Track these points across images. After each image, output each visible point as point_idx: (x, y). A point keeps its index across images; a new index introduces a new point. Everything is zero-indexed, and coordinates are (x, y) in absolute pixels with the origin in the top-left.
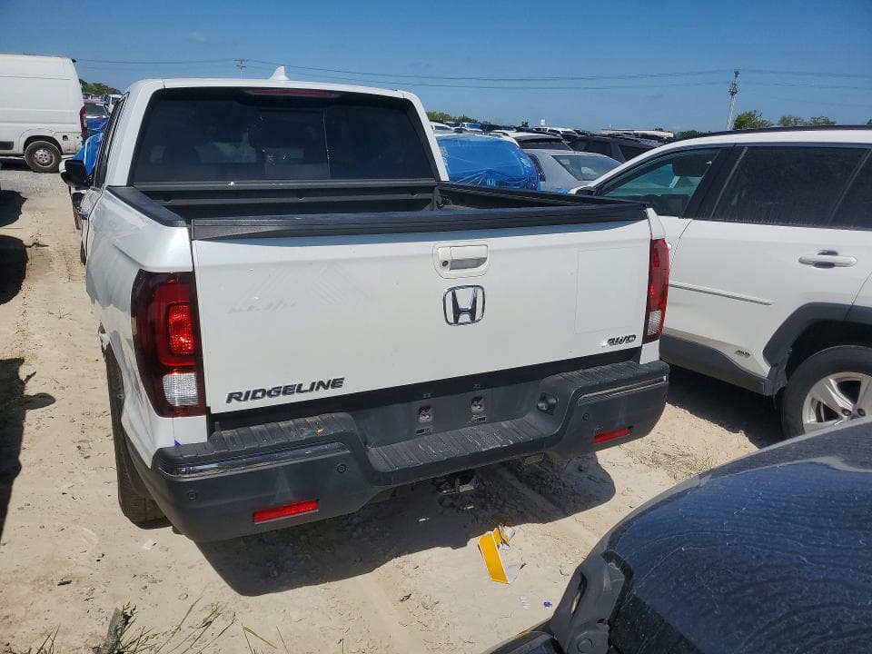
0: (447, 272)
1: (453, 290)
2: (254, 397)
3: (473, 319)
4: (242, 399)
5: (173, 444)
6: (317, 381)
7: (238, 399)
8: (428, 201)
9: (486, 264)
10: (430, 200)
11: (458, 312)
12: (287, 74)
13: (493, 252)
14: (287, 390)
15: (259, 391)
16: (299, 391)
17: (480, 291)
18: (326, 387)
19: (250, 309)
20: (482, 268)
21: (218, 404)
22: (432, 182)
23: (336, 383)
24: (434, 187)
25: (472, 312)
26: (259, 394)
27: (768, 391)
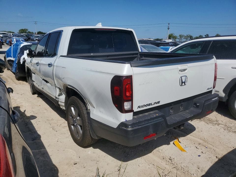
0: (180, 72)
1: (181, 77)
2: (143, 107)
3: (185, 84)
4: (140, 107)
5: (125, 121)
6: (155, 102)
7: (140, 108)
8: (136, 57)
9: (187, 70)
10: (137, 57)
11: (182, 83)
12: (102, 25)
13: (188, 67)
14: (149, 105)
15: (144, 105)
16: (151, 105)
17: (186, 77)
18: (156, 104)
19: (143, 84)
20: (186, 71)
21: (136, 109)
22: (137, 52)
23: (159, 102)
24: (138, 53)
25: (185, 83)
26: (144, 106)
27: (224, 100)
